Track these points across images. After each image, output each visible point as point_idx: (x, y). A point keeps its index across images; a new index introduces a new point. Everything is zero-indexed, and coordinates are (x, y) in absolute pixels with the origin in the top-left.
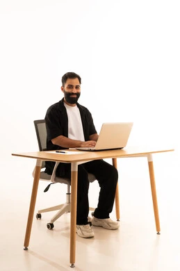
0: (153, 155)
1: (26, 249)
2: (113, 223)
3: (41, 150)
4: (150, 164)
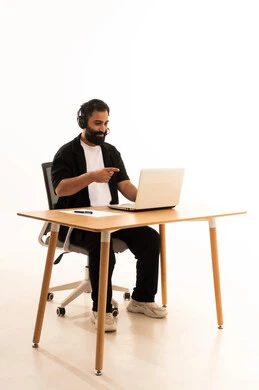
0: (217, 219)
1: (36, 346)
2: (159, 309)
3: (51, 208)
4: (212, 231)
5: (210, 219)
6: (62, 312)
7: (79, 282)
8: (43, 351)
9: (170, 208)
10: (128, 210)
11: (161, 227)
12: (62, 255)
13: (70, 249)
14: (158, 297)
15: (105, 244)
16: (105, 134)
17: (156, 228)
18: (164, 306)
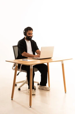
0: (64, 61)
1: (12, 100)
2: (48, 88)
3: (16, 59)
4: (63, 65)
5: (62, 61)
6: (19, 89)
7: (24, 81)
8: (14, 101)
9: (50, 58)
10: (38, 59)
11: (48, 64)
12: (19, 73)
13: (21, 71)
14: (47, 84)
15: (31, 69)
16: (32, 37)
17: (46, 64)
18: (49, 87)
